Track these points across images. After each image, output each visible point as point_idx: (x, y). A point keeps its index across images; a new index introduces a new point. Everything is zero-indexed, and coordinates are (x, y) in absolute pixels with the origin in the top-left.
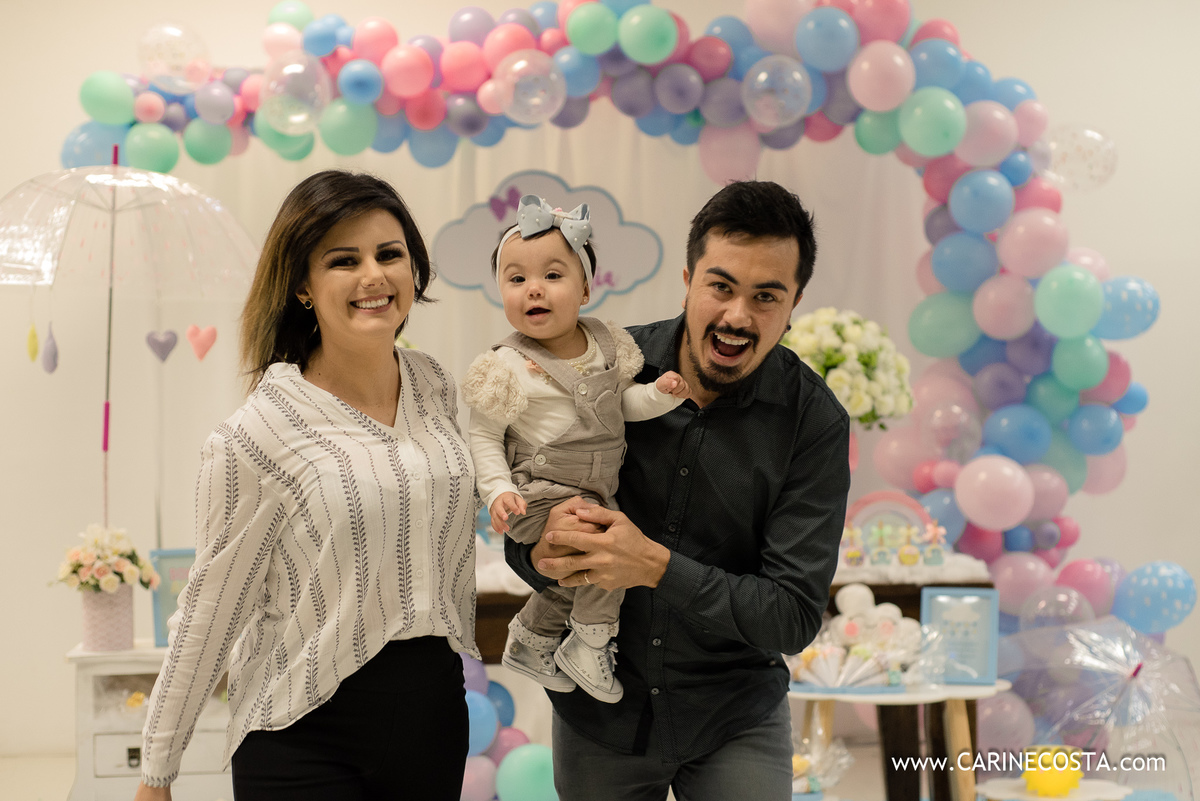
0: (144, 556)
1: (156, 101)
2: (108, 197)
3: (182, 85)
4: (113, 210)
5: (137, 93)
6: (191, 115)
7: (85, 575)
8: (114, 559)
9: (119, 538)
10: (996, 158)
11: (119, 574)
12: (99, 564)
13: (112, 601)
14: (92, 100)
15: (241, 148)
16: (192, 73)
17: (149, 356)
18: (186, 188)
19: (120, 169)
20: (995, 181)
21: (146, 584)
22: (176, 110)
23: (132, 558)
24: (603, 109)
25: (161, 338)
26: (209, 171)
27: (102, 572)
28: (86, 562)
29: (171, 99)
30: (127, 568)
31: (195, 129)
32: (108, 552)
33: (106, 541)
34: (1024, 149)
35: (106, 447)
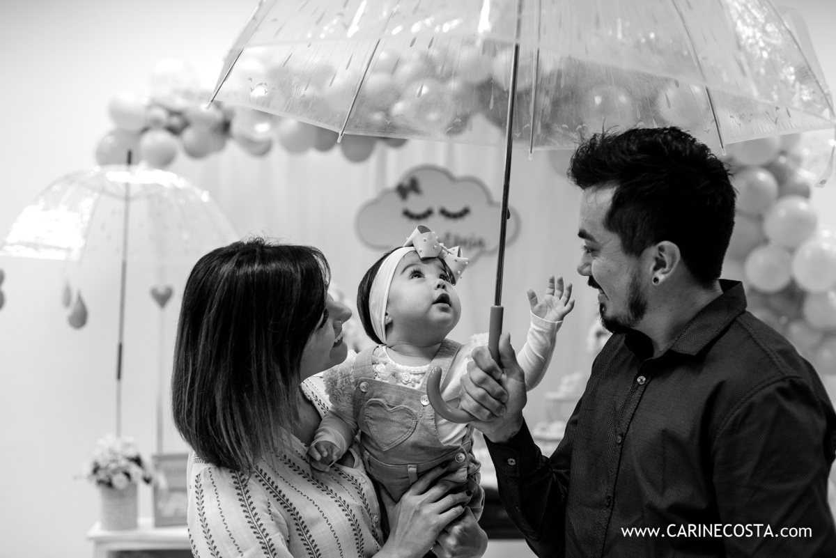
0: (147, 459)
1: (160, 114)
2: (123, 190)
3: (179, 103)
4: (127, 199)
5: (149, 107)
6: (186, 124)
7: (102, 475)
8: (124, 463)
9: (128, 445)
10: (765, 160)
11: (128, 475)
12: (113, 466)
13: (121, 494)
14: (117, 113)
15: (221, 147)
16: (188, 94)
17: (153, 306)
18: (181, 183)
19: (133, 168)
20: (763, 177)
21: (147, 481)
22: (175, 121)
23: (138, 461)
24: (479, 123)
25: (162, 291)
26: (198, 165)
27: (115, 472)
28: (102, 464)
29: (173, 113)
30: (134, 469)
31: (189, 135)
32: (120, 457)
33: (118, 448)
34: (783, 153)
35: (119, 376)
